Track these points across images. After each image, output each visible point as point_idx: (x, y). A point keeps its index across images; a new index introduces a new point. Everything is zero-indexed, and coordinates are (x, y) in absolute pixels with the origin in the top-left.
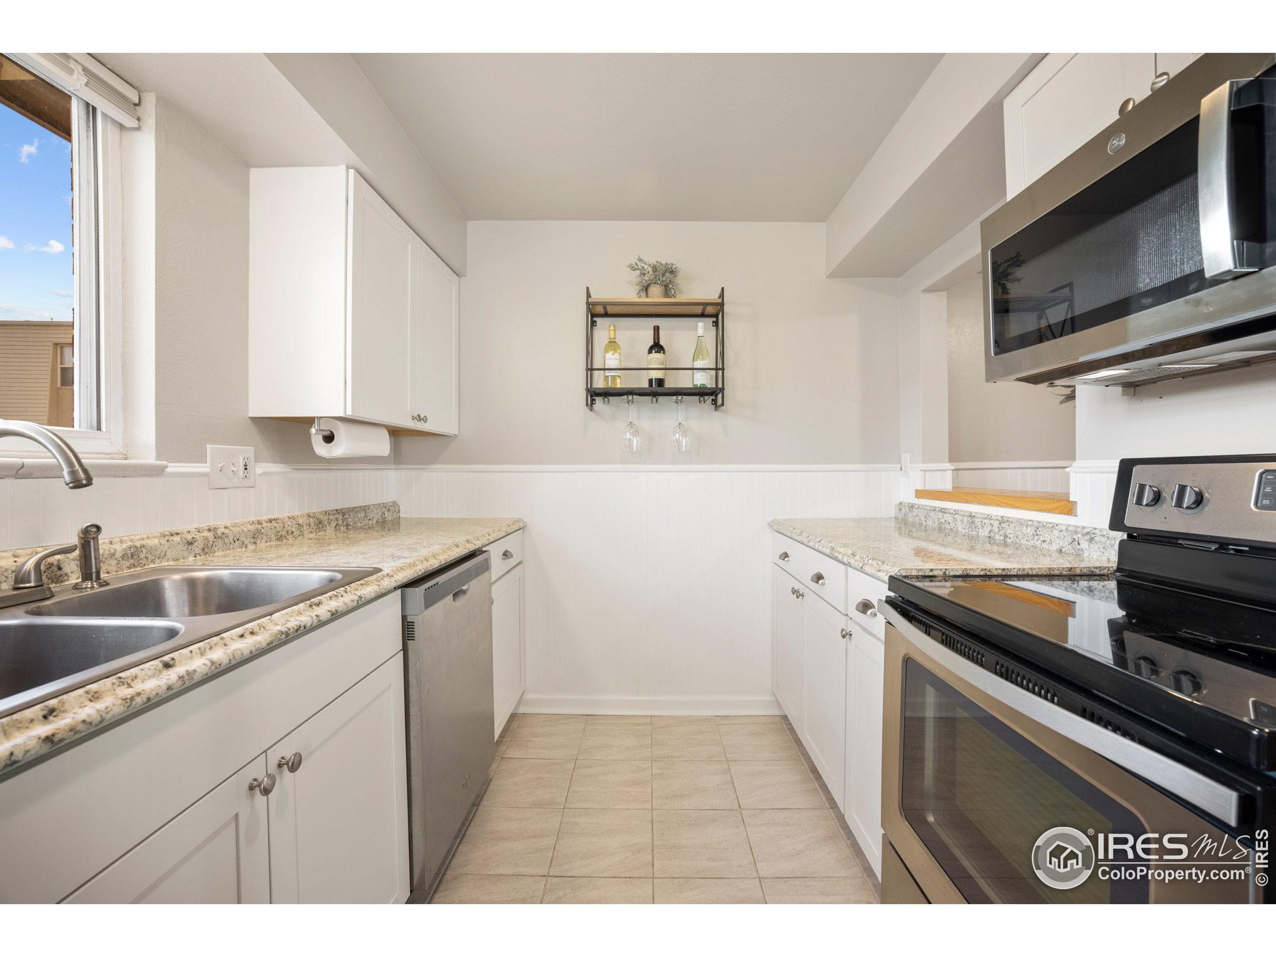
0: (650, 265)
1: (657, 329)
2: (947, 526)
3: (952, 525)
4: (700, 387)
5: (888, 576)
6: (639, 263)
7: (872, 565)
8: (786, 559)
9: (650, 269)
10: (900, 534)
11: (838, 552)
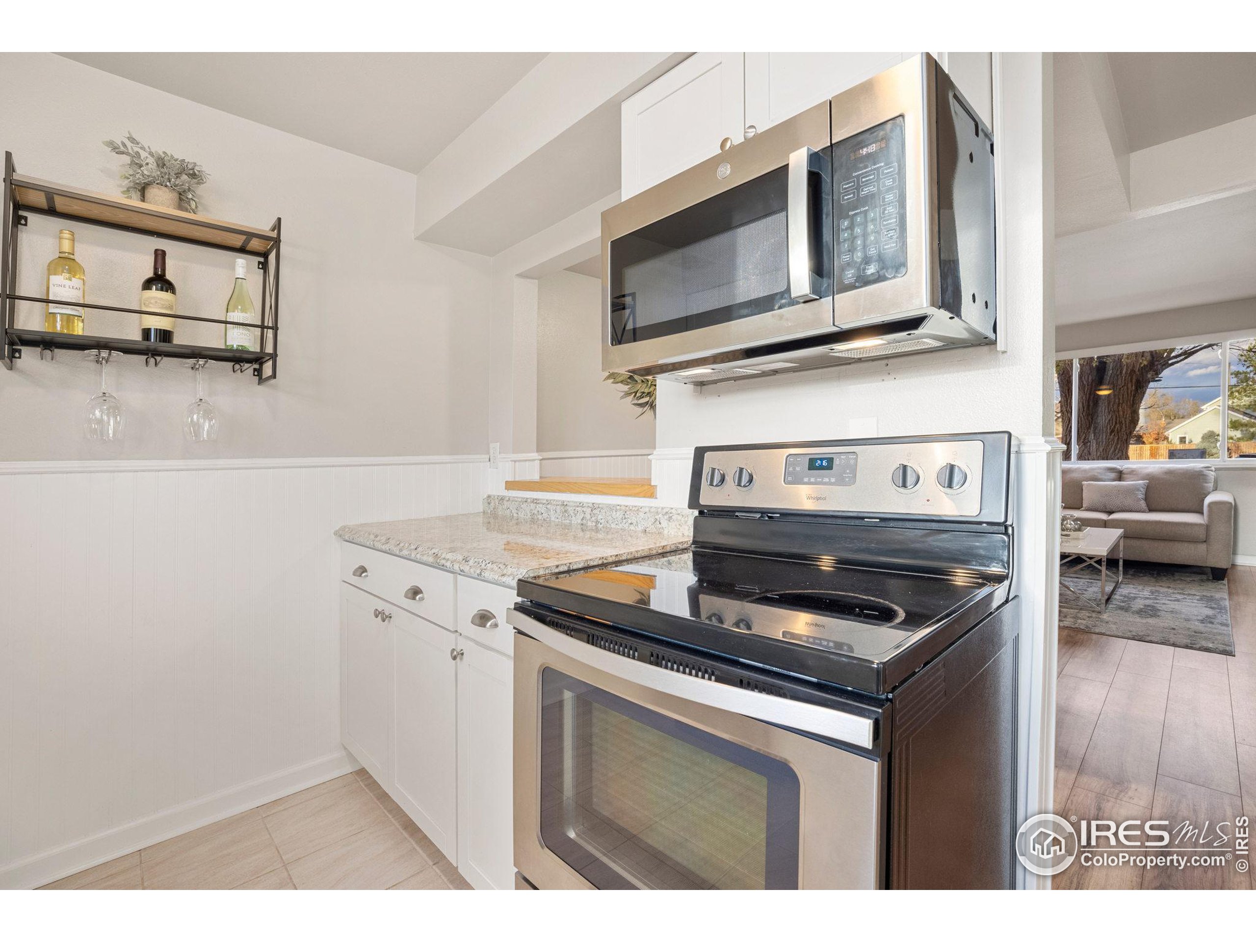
0: (152, 154)
1: (160, 256)
2: (540, 517)
3: (545, 515)
4: (237, 350)
5: (516, 580)
6: (129, 144)
7: (492, 570)
8: (363, 575)
9: (151, 160)
10: (488, 529)
11: (444, 559)
